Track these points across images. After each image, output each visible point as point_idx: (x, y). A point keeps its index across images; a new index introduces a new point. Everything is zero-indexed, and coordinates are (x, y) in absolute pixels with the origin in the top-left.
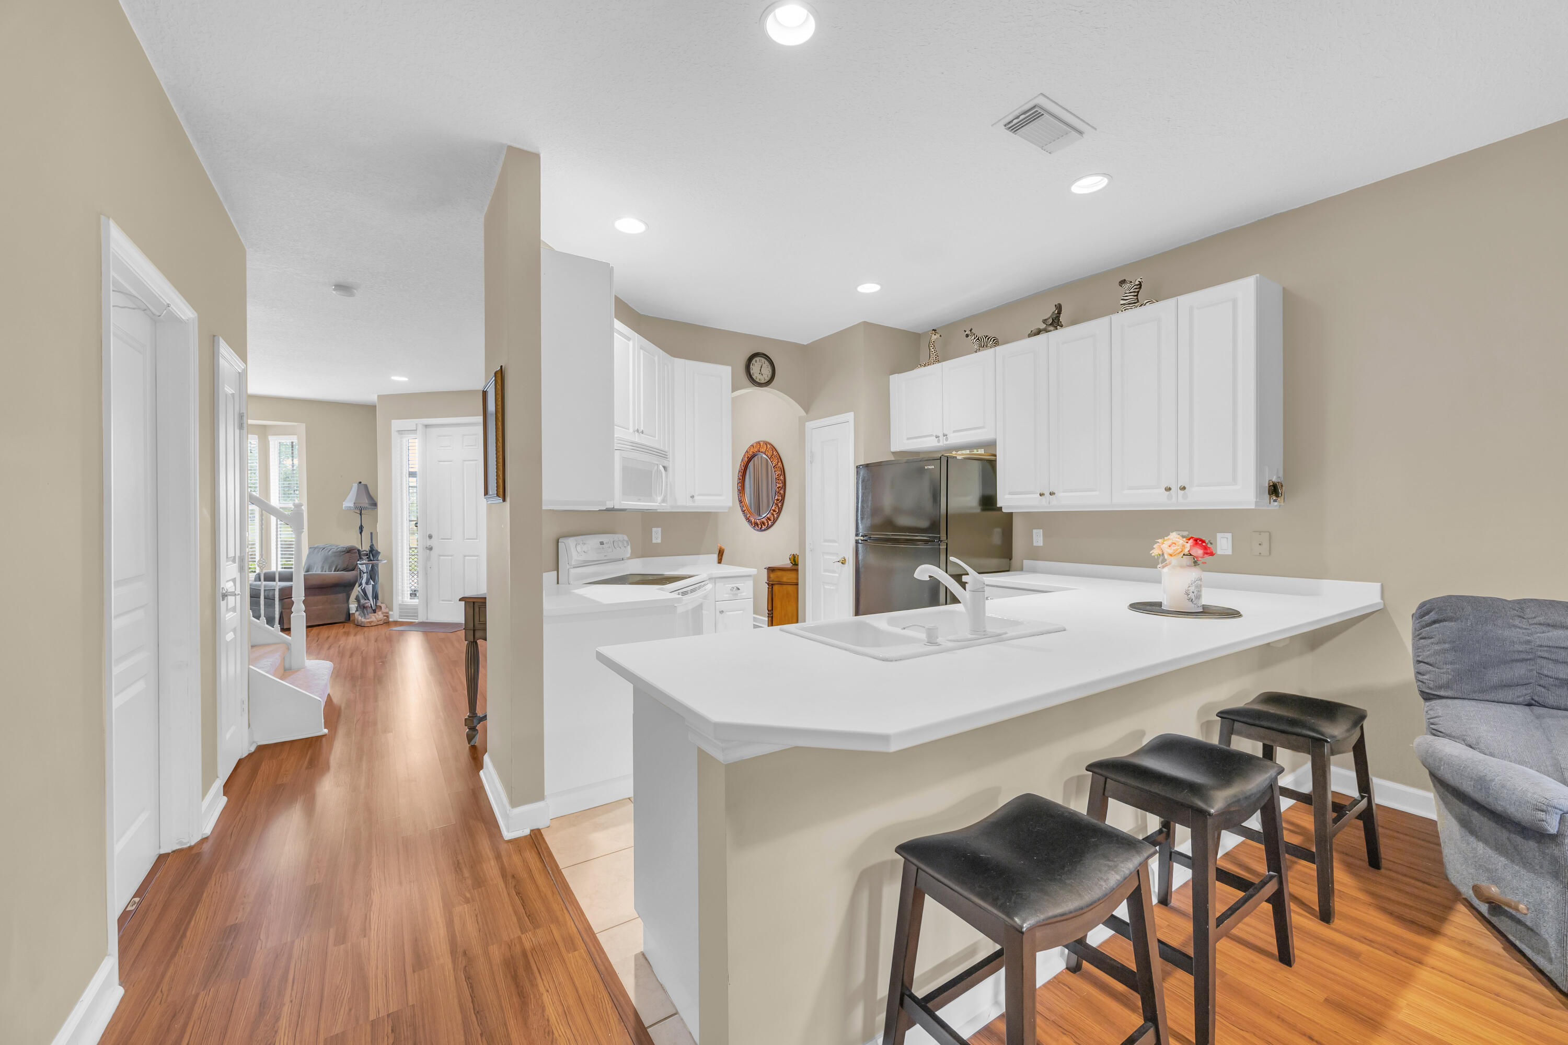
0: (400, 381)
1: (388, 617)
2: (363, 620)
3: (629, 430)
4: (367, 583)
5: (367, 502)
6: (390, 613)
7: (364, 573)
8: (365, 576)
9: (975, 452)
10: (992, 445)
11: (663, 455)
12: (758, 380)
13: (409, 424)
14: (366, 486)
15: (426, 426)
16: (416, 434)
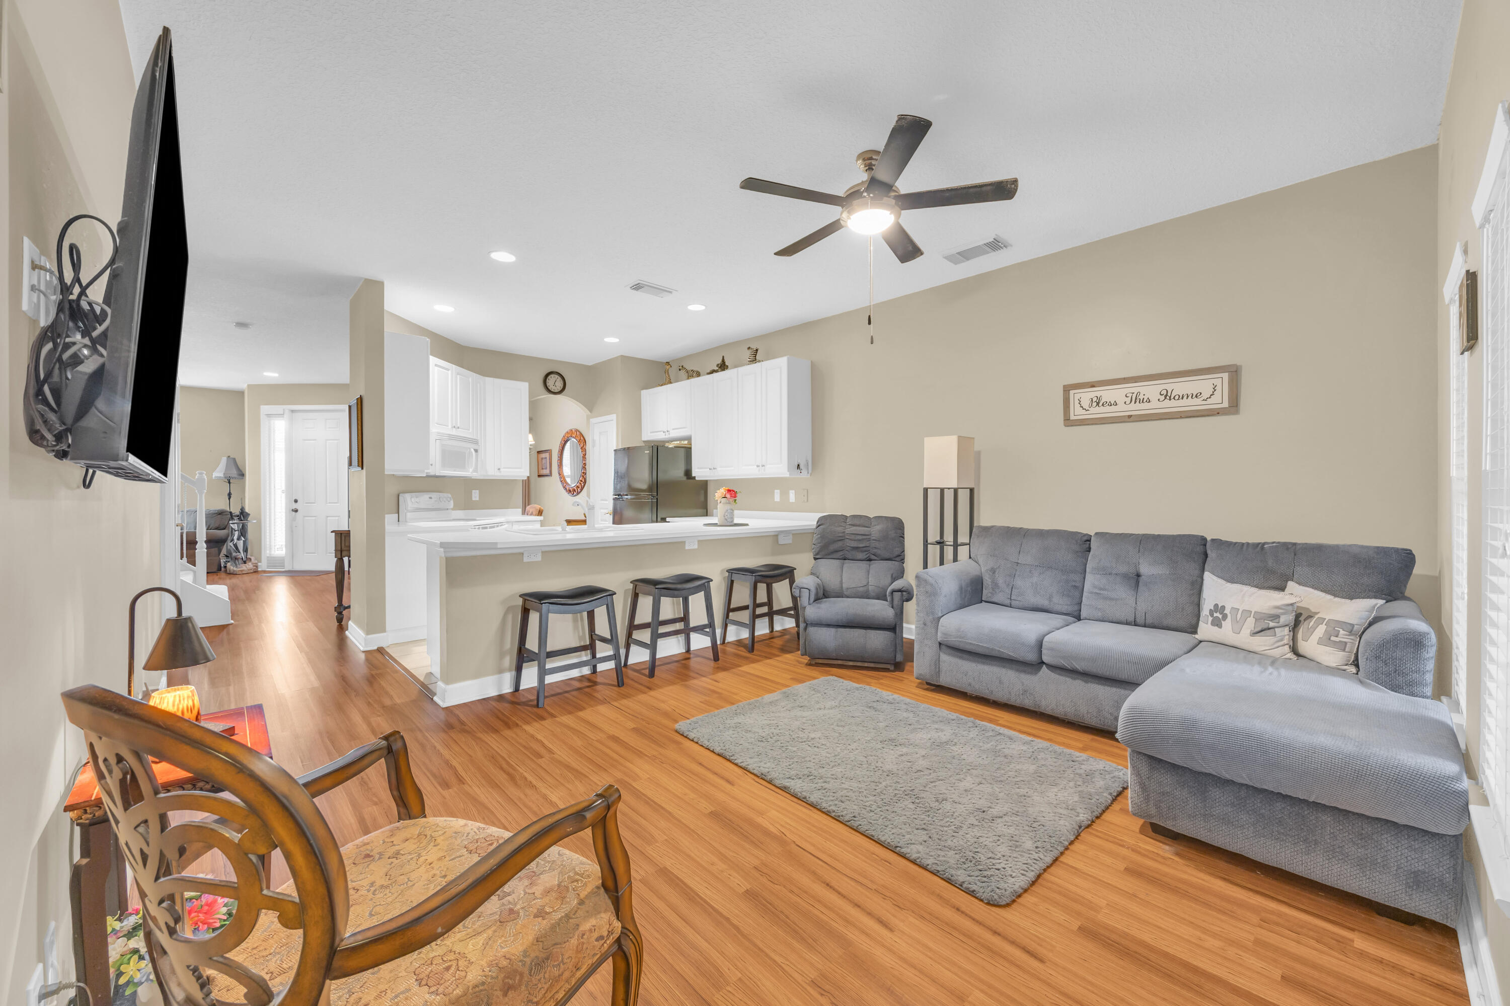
0: (271, 375)
1: (257, 567)
2: (235, 569)
3: (448, 426)
4: (238, 539)
5: (236, 472)
6: (259, 564)
7: (235, 531)
8: (236, 534)
9: (683, 442)
10: (689, 439)
11: (475, 442)
12: (552, 390)
13: (278, 409)
14: (234, 460)
15: (293, 411)
16: (283, 417)
